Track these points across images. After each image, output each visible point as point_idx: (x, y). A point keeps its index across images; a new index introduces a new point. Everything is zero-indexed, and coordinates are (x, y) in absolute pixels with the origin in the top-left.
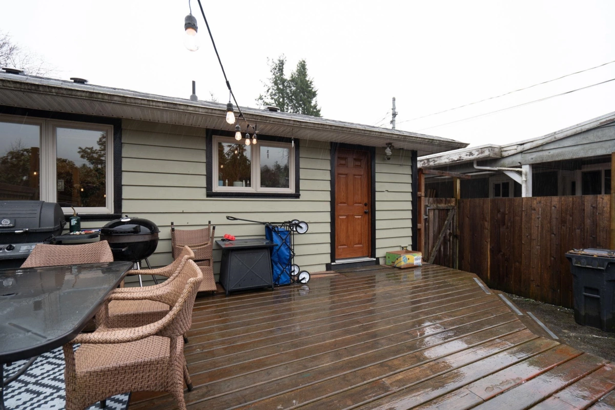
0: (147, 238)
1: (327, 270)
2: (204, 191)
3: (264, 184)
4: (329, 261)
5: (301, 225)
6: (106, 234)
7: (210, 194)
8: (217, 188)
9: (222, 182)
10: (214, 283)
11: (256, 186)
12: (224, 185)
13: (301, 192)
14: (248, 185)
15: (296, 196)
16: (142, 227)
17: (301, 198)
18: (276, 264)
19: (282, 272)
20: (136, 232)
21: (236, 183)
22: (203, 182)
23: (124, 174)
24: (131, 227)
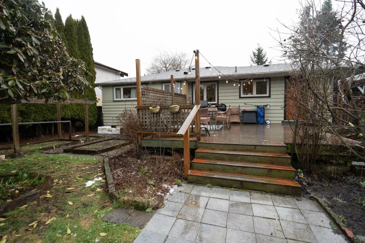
0: (224, 108)
1: (282, 123)
2: (239, 96)
3: (257, 93)
4: (283, 120)
5: (268, 106)
6: (216, 107)
7: (240, 98)
8: (242, 96)
9: (244, 94)
10: (239, 120)
11: (255, 94)
12: (245, 95)
13: (271, 96)
14: (252, 94)
15: (269, 97)
16: (223, 105)
17: (271, 98)
18: (258, 117)
19: (261, 120)
20: (222, 106)
21: (248, 94)
22: (238, 94)
23: (219, 94)
24: (221, 105)
